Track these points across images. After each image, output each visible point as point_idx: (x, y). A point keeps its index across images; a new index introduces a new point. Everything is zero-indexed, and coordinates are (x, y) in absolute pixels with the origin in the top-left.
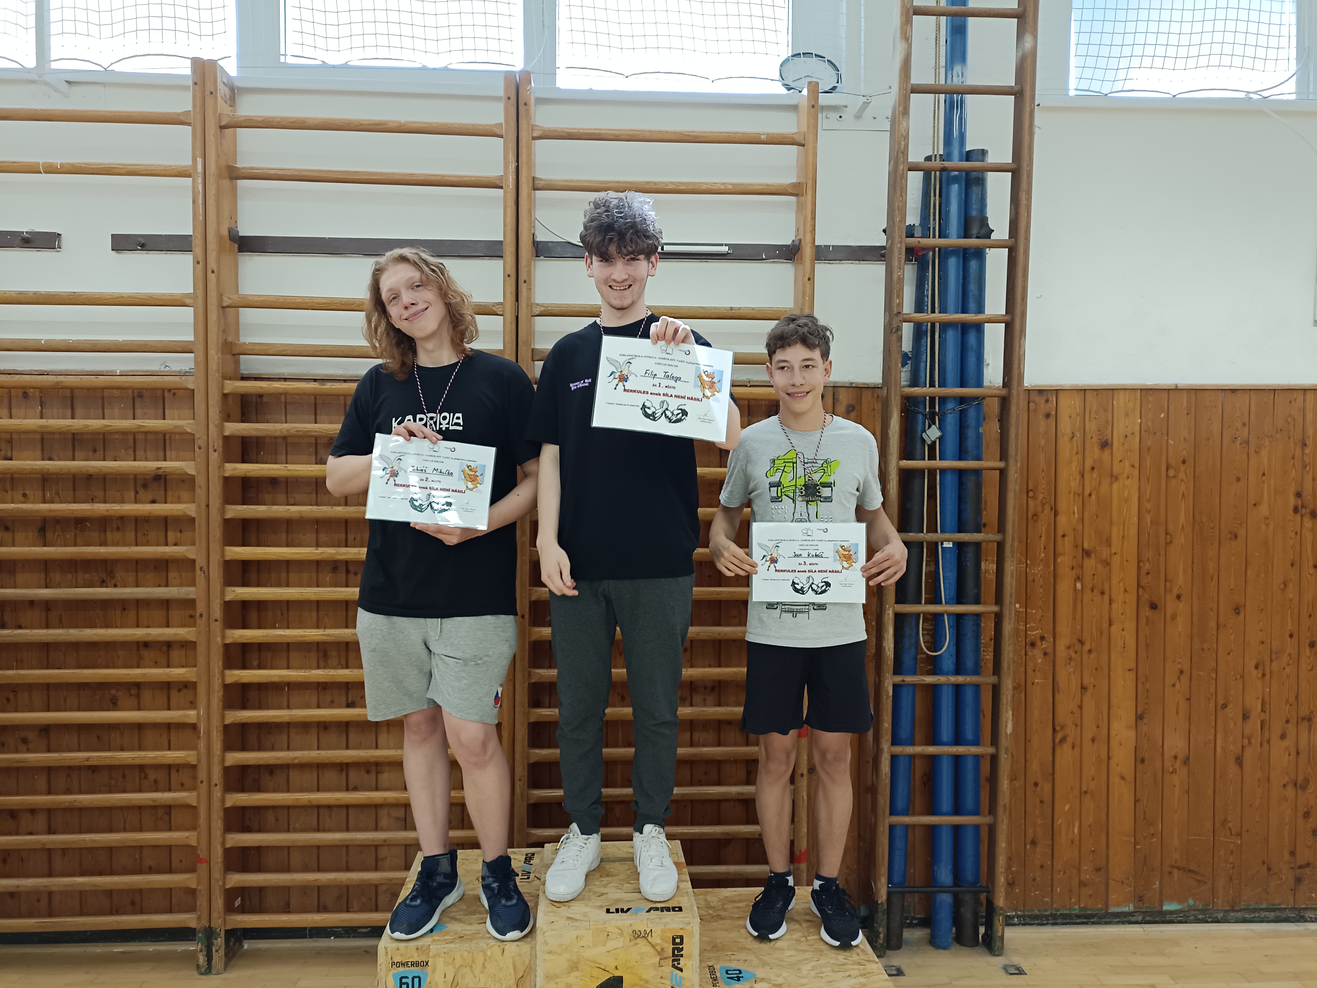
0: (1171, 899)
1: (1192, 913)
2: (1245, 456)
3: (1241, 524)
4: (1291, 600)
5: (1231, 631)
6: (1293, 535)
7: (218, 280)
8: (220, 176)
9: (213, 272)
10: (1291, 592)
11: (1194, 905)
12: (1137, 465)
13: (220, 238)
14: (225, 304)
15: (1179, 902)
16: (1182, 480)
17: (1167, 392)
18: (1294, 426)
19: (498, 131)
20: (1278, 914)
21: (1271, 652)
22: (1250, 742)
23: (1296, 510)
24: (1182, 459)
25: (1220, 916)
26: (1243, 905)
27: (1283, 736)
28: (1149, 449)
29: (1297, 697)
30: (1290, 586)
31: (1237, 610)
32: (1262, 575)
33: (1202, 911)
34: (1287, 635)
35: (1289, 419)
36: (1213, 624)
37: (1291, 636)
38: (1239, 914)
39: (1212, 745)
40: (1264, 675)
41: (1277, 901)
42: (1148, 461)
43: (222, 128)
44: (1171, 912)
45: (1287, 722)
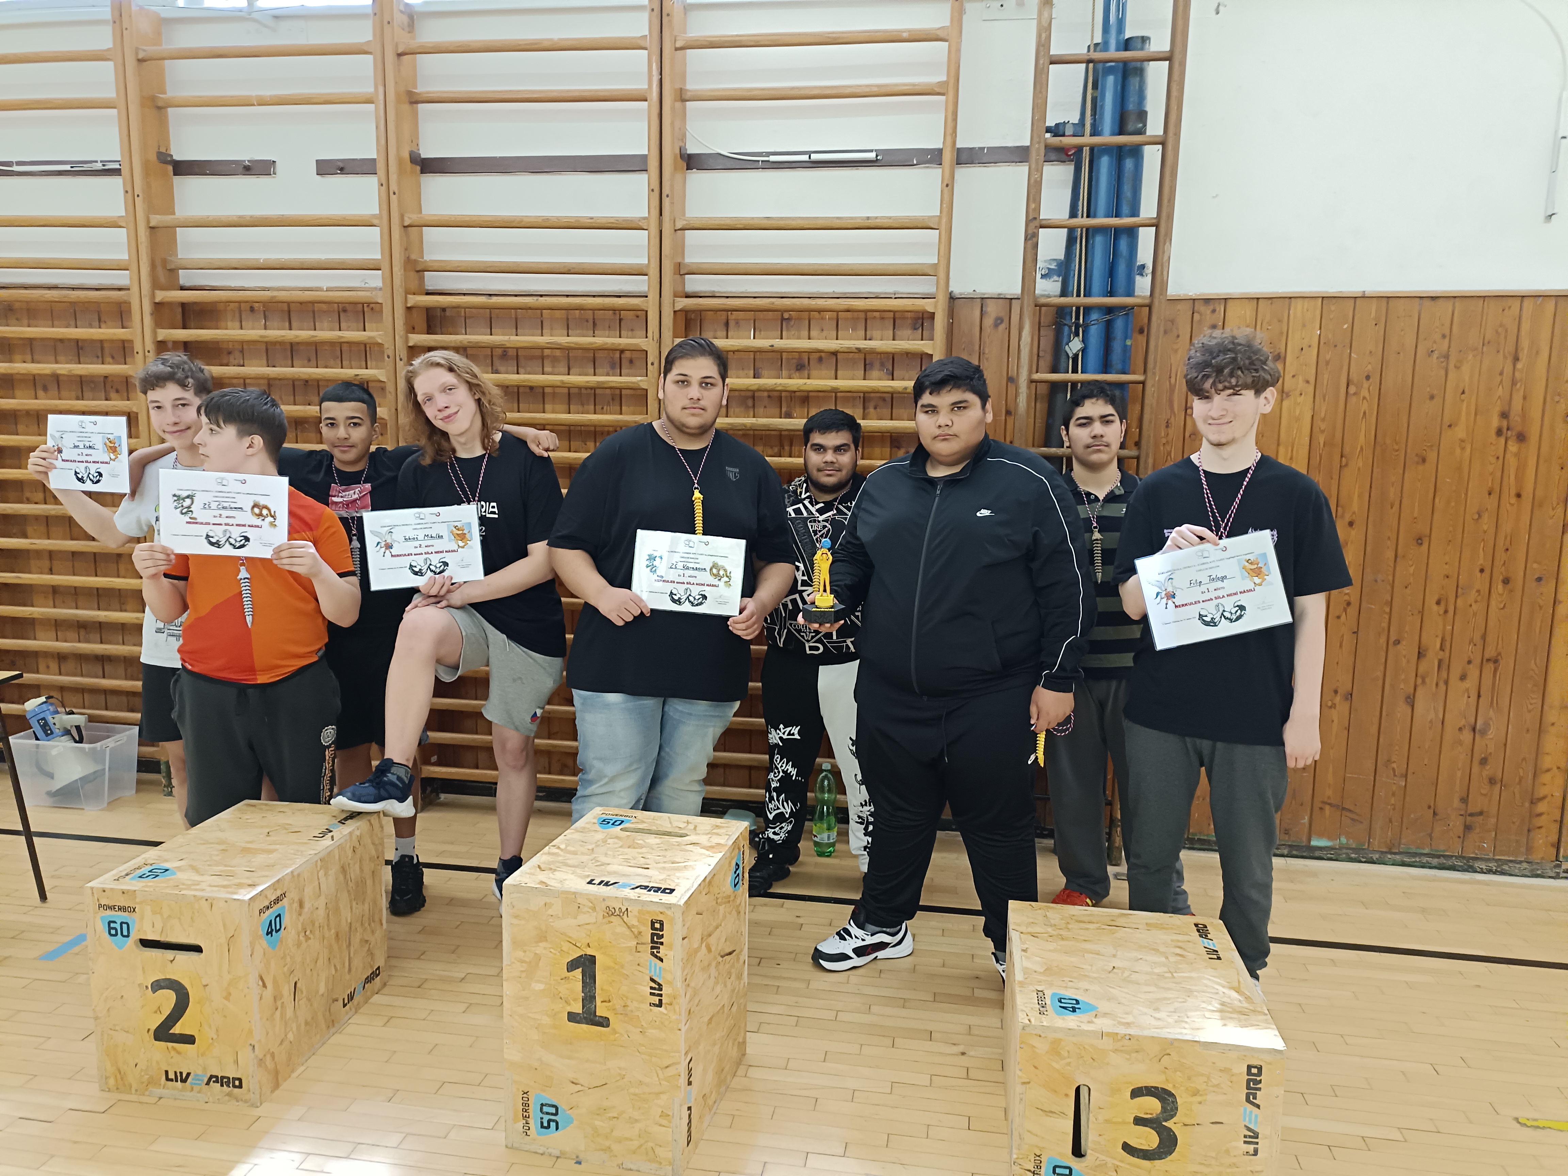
0: (1321, 835)
1: (1344, 851)
2: (1443, 372)
3: (1432, 446)
4: (1485, 532)
5: (1411, 563)
6: (1494, 460)
7: (399, 202)
8: (398, 101)
9: (394, 193)
10: (1487, 523)
11: (1347, 844)
12: (1312, 380)
13: (400, 161)
14: (406, 224)
15: (1330, 838)
16: (1364, 398)
17: (1352, 301)
18: (1506, 337)
19: (643, 44)
20: (1442, 860)
21: (1457, 586)
22: (1424, 682)
23: (1499, 432)
24: (1366, 374)
25: (1375, 856)
26: (1403, 848)
27: (1463, 678)
28: (1327, 363)
29: (1484, 637)
30: (1486, 516)
31: (1419, 541)
32: (1453, 504)
33: (1355, 850)
34: (1478, 570)
35: (1500, 330)
36: (1390, 554)
37: (1482, 571)
38: (1398, 857)
39: (1380, 682)
40: (1446, 612)
41: (1442, 848)
42: (1326, 376)
43: (399, 55)
44: (1321, 849)
45: (1469, 662)
